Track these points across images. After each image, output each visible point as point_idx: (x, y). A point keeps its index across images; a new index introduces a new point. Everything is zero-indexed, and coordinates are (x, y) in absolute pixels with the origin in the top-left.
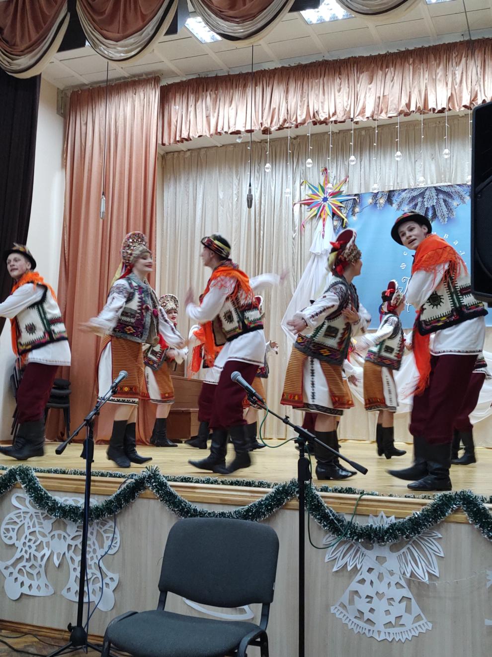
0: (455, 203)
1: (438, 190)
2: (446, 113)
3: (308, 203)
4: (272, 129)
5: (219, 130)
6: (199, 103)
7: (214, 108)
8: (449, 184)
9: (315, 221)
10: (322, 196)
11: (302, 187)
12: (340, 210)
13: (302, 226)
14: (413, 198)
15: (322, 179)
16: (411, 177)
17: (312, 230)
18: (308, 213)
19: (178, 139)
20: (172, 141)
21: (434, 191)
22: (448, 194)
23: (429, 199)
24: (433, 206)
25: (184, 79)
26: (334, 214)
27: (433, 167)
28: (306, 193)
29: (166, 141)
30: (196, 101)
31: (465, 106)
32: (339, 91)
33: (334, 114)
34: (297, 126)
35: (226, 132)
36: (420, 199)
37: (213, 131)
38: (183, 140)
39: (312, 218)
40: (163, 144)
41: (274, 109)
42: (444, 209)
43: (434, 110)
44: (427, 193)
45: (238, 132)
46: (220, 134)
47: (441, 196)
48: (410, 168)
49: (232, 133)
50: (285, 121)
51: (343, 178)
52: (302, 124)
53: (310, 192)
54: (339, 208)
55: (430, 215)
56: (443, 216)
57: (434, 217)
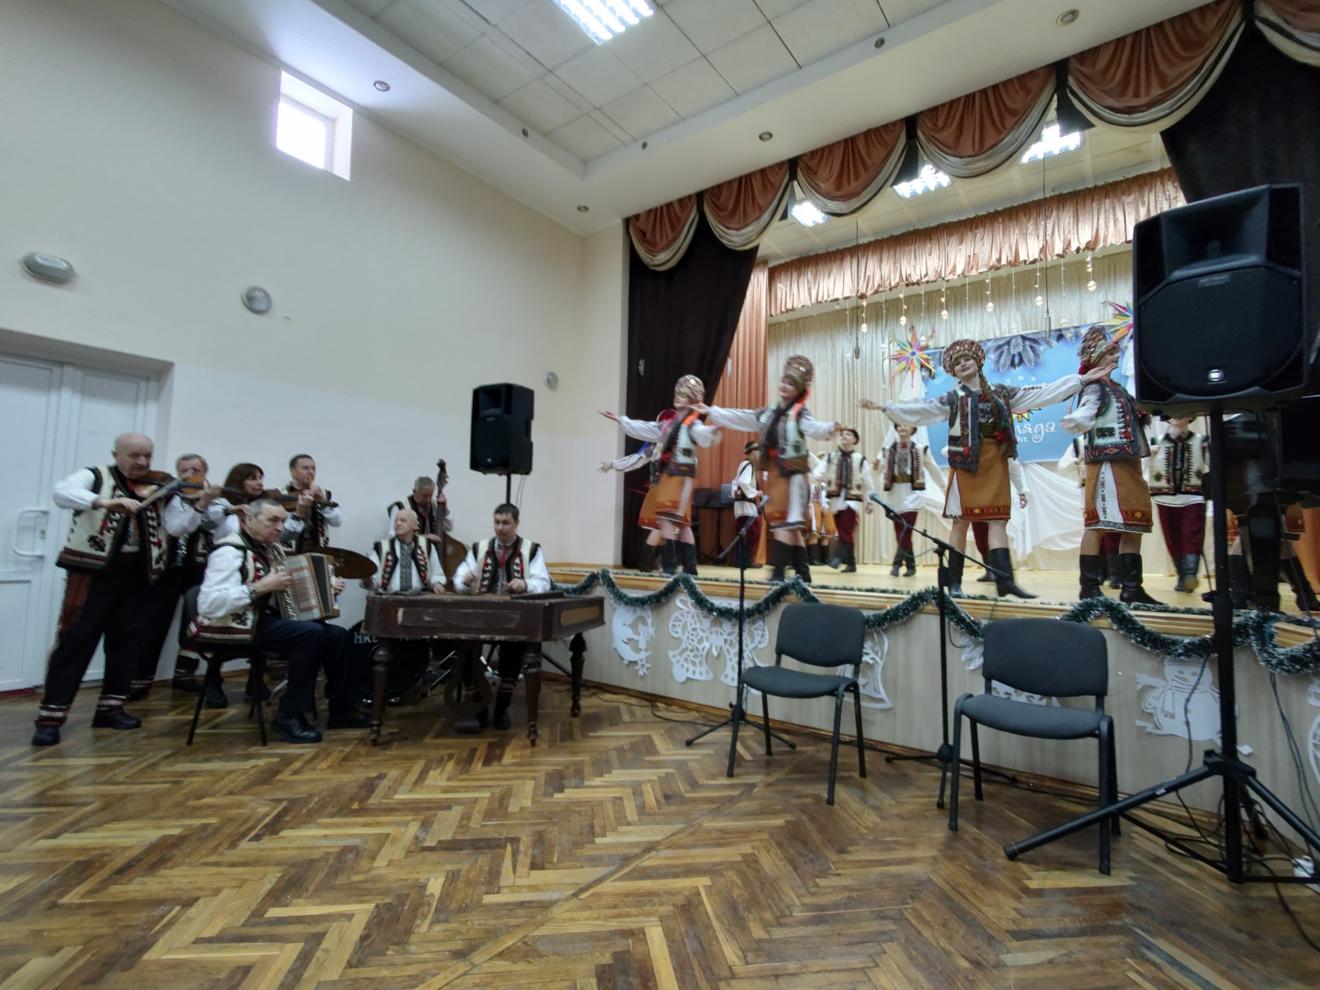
0: (1041, 348)
1: (1024, 338)
2: (1038, 265)
3: (898, 358)
4: (868, 294)
5: (820, 299)
6: (801, 279)
7: (815, 282)
8: (1035, 331)
9: (904, 373)
10: (910, 350)
11: (891, 345)
12: (928, 362)
13: (892, 379)
14: (1000, 347)
15: (910, 336)
16: (996, 328)
17: (902, 381)
18: (897, 367)
19: (783, 310)
20: (778, 312)
21: (1020, 341)
22: (1034, 341)
23: (1015, 346)
24: (1020, 354)
25: (788, 260)
26: (922, 366)
27: (1019, 318)
28: (895, 349)
29: (773, 313)
30: (799, 277)
31: (1058, 255)
32: (930, 255)
33: (926, 275)
34: (891, 289)
35: (826, 301)
36: (1006, 347)
37: (814, 300)
38: (787, 311)
39: (901, 372)
40: (771, 316)
41: (869, 277)
42: (1031, 354)
43: (1025, 261)
44: (1013, 341)
45: (837, 300)
46: (821, 302)
47: (1027, 343)
48: (995, 321)
49: (832, 301)
50: (879, 286)
51: (929, 333)
52: (896, 287)
53: (899, 348)
54: (927, 360)
55: (1017, 360)
56: (1030, 361)
57: (1021, 361)
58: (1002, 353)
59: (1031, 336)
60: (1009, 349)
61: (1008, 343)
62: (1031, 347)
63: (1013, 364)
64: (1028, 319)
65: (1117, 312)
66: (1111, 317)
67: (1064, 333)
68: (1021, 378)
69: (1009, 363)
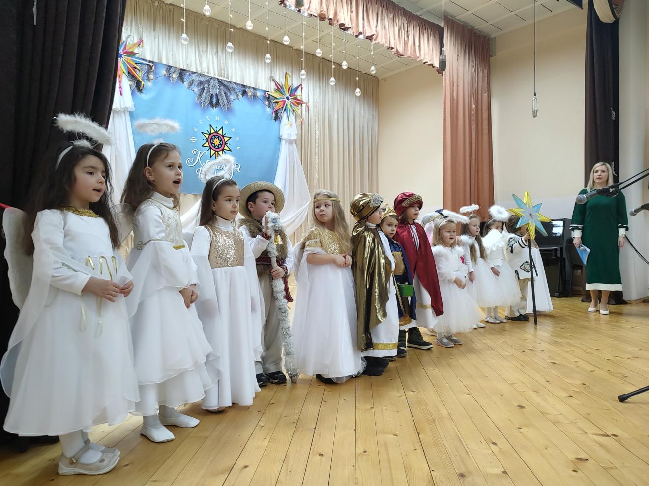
14: (201, 83)
21: (217, 84)
22: (227, 88)
23: (214, 87)
24: (217, 94)
36: (206, 85)
42: (225, 100)
44: (212, 81)
47: (222, 88)
54: (134, 68)
55: (214, 101)
56: (224, 105)
57: (218, 104)
58: (203, 89)
59: (225, 83)
60: (209, 88)
61: (208, 82)
62: (225, 93)
64: (222, 68)
65: (276, 88)
66: (273, 90)
67: (247, 90)
68: (217, 118)
69: (208, 101)
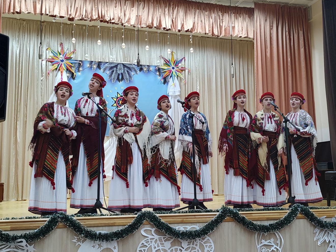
1: (124, 66)
3: (52, 61)
8: (130, 63)
9: (55, 72)
10: (60, 58)
11: (48, 51)
12: (71, 68)
22: (129, 68)
24: (122, 73)
27: (122, 53)
28: (50, 55)
47: (126, 69)
48: (109, 52)
55: (120, 77)
56: (127, 79)
58: (113, 71)
60: (117, 70)
63: (118, 79)
67: (143, 67)
